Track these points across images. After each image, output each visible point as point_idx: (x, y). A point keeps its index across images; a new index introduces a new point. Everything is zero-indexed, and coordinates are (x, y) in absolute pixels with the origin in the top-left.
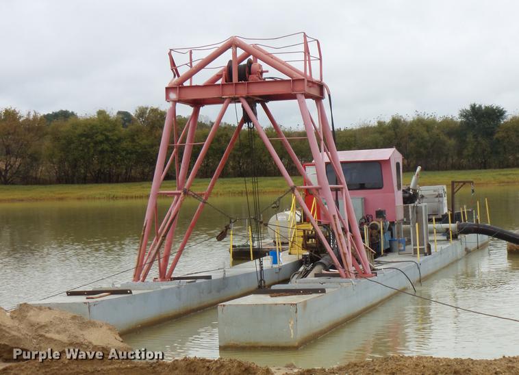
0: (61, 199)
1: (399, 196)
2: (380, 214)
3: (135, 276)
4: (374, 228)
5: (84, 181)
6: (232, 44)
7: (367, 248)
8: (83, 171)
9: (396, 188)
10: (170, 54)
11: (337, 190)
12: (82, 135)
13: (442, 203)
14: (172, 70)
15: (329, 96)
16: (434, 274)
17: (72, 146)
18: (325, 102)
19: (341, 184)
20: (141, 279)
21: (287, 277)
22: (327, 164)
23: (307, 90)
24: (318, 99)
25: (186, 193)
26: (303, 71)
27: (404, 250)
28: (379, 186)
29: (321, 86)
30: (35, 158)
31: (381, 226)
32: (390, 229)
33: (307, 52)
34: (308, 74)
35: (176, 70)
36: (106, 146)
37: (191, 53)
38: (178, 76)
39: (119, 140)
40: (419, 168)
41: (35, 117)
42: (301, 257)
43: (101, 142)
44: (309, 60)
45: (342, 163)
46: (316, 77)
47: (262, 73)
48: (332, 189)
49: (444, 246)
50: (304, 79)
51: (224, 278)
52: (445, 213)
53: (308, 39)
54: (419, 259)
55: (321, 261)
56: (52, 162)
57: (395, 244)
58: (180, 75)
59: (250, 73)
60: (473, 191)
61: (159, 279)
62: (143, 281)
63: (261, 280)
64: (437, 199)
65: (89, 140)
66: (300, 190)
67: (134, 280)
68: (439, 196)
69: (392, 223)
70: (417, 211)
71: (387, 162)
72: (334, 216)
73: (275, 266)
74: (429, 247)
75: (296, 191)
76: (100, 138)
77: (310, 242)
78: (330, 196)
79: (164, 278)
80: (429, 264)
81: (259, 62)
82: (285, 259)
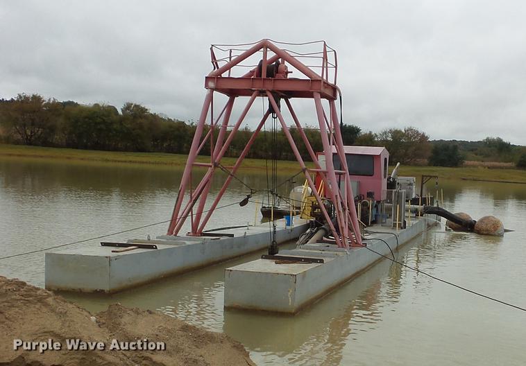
0: (69, 158)
1: (385, 182)
2: (370, 195)
3: (169, 231)
4: (364, 204)
5: (85, 147)
6: (264, 45)
7: (359, 222)
8: (85, 141)
9: (383, 177)
10: (211, 49)
11: (340, 174)
12: (86, 117)
13: (412, 189)
14: (213, 63)
15: (341, 97)
16: (407, 243)
17: (79, 124)
18: (337, 102)
19: (344, 170)
20: (174, 233)
21: (297, 236)
22: (334, 154)
23: (323, 90)
24: (331, 99)
25: (216, 165)
26: (321, 75)
27: (385, 223)
28: (370, 174)
29: (334, 89)
30: (52, 130)
31: (370, 203)
32: (376, 206)
33: (325, 58)
34: (325, 78)
35: (216, 63)
36: (103, 126)
37: (231, 52)
38: (218, 68)
39: (112, 123)
40: (398, 164)
41: (54, 102)
42: (308, 222)
43: (99, 123)
44: (327, 67)
45: (346, 154)
46: (331, 81)
47: (287, 73)
48: (336, 173)
49: (415, 222)
50: (320, 81)
51: (245, 237)
52: (413, 197)
53: (328, 49)
54: (398, 231)
55: (323, 226)
56: (64, 133)
57: (379, 219)
58: (220, 67)
59: (277, 73)
60: (437, 184)
61: (191, 234)
62: (176, 235)
63: (274, 241)
64: (408, 187)
65: (91, 121)
66: (309, 171)
67: (168, 234)
68: (411, 184)
69: (378, 202)
70: (399, 195)
71: (379, 156)
72: (336, 196)
73: (289, 228)
74: (405, 222)
75: (306, 172)
76: (99, 120)
77: (316, 211)
78: (335, 179)
79: (196, 233)
80: (404, 236)
81: (286, 63)
82: (297, 222)
